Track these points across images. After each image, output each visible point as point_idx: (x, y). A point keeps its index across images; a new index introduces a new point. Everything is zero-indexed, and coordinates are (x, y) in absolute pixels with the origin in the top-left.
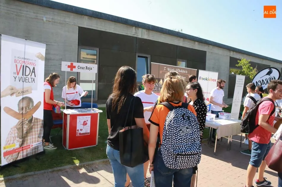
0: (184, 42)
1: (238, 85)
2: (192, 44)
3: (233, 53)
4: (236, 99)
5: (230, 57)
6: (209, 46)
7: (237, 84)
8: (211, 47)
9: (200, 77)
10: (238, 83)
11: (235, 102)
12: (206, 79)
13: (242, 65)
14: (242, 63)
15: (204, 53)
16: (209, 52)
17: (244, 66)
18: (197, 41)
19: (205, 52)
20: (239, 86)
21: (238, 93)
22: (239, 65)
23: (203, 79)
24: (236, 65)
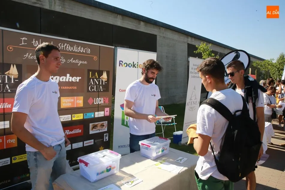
0: (123, 21)
1: (193, 75)
2: (135, 24)
3: (191, 39)
4: (191, 99)
5: (188, 44)
6: (160, 29)
7: (192, 73)
8: (163, 30)
9: (120, 61)
10: (193, 71)
11: (190, 104)
12: (134, 66)
13: (201, 51)
14: (202, 49)
15: (154, 37)
16: (161, 36)
17: (203, 52)
18: (143, 21)
19: (156, 36)
20: (194, 77)
21: (195, 89)
22: (198, 51)
23: (127, 65)
24: (194, 52)
